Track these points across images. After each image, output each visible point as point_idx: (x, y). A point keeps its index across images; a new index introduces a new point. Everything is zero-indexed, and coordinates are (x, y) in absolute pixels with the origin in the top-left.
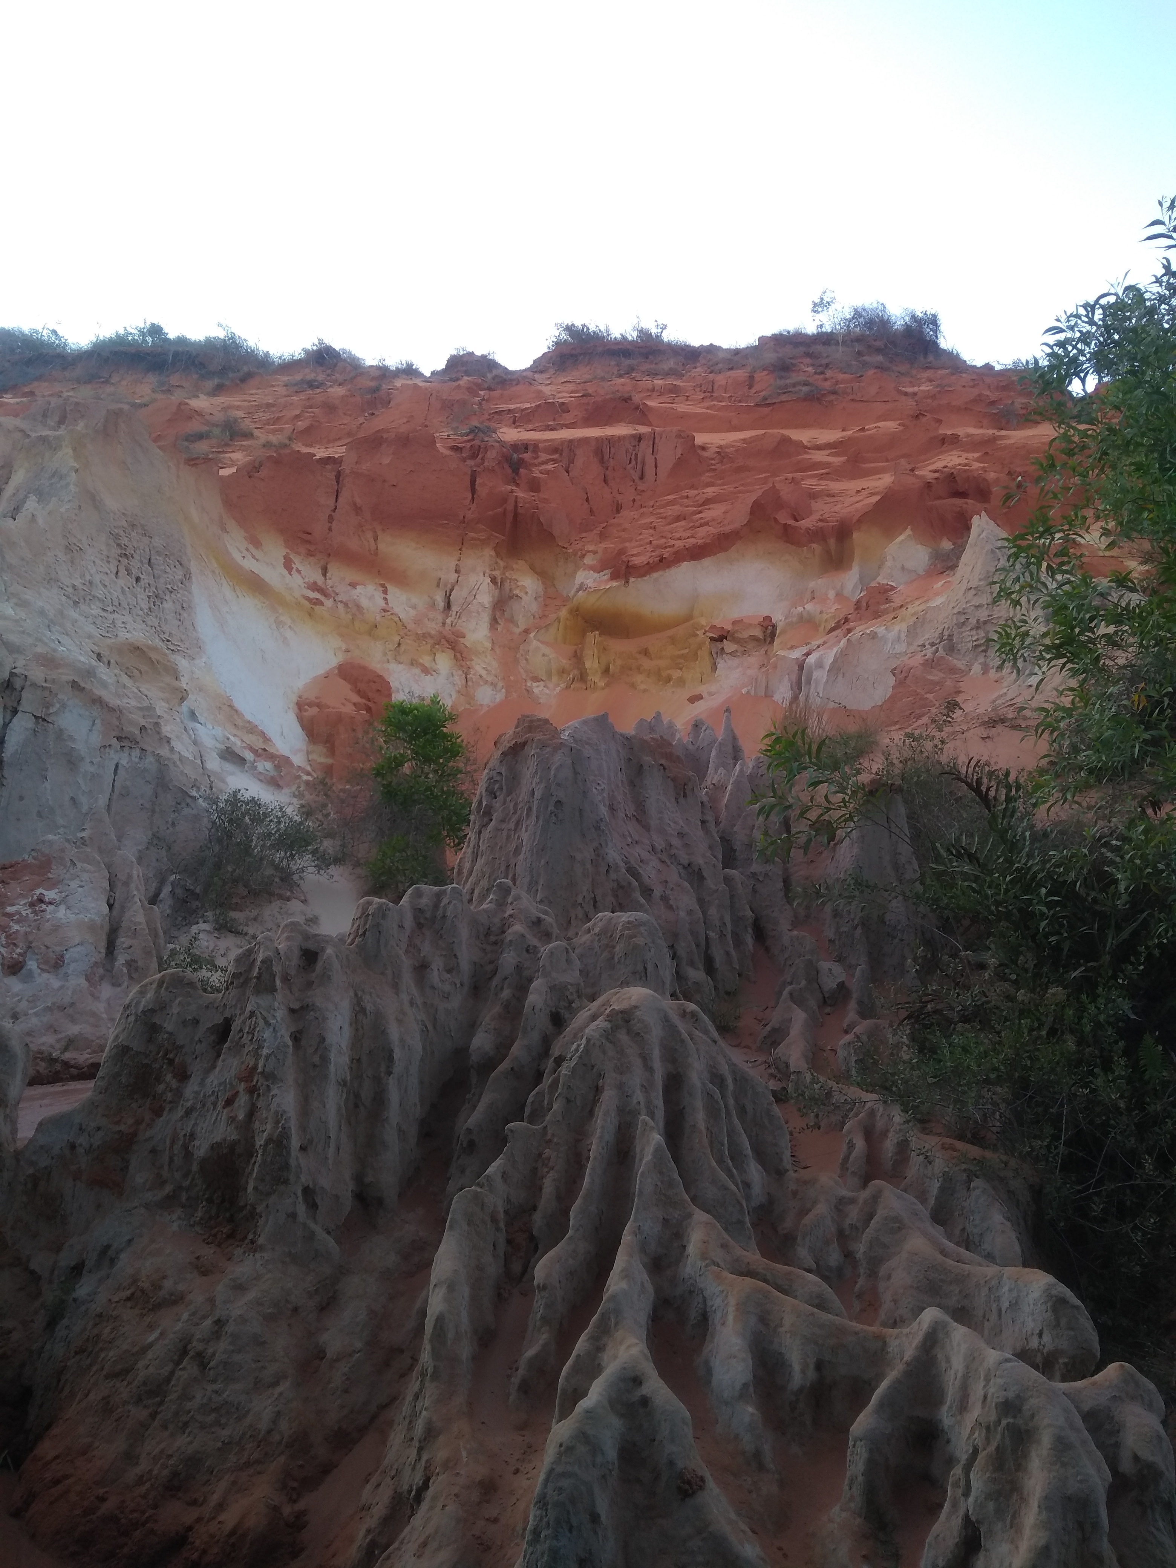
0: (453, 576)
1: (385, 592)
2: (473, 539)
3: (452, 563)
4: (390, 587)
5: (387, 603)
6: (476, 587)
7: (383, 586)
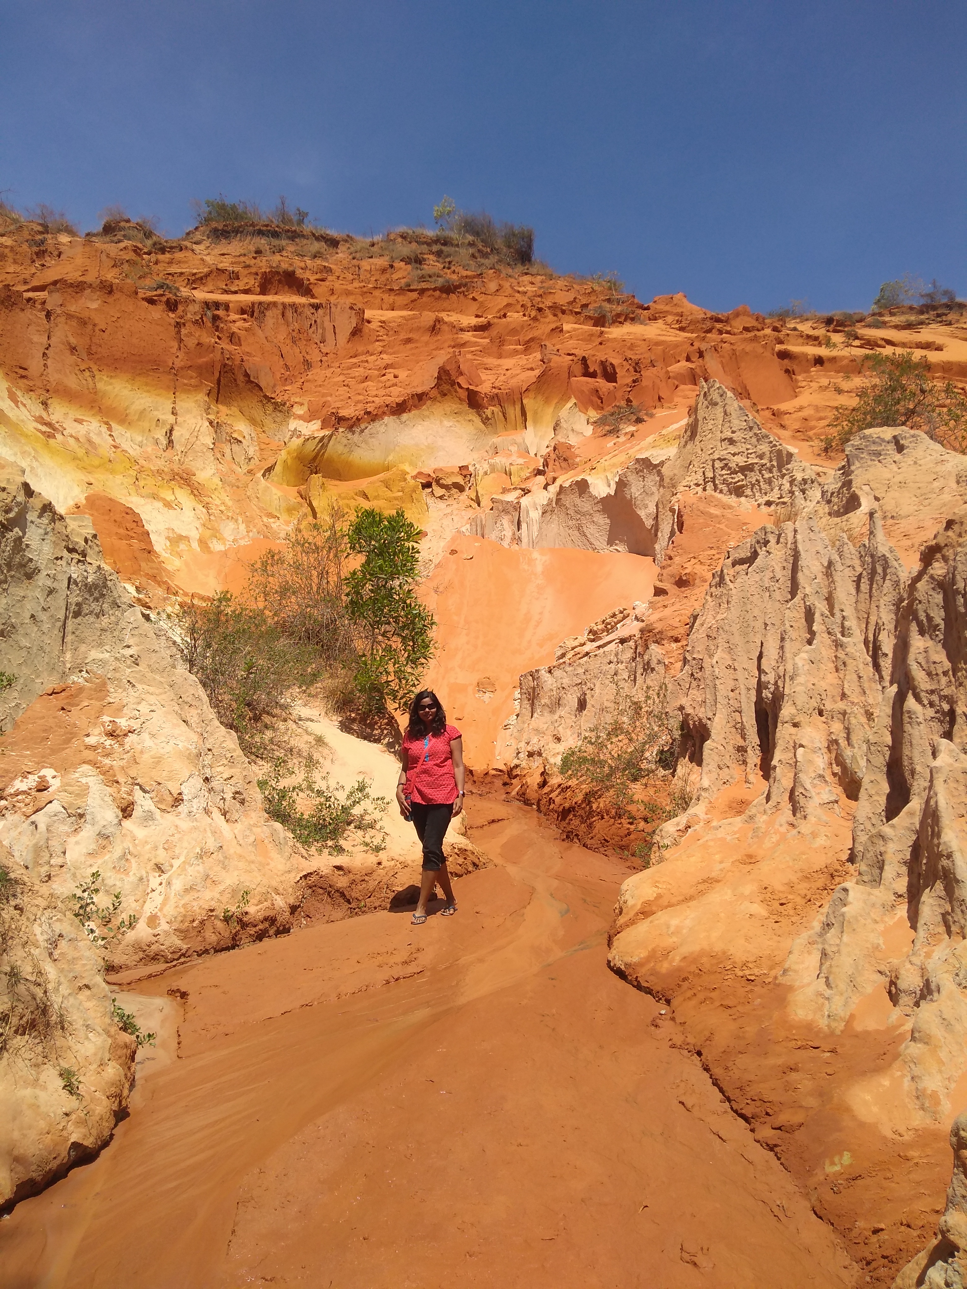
0: (171, 419)
1: (110, 429)
2: (185, 385)
3: (169, 406)
4: (114, 425)
5: (114, 440)
6: (197, 429)
7: (107, 423)
